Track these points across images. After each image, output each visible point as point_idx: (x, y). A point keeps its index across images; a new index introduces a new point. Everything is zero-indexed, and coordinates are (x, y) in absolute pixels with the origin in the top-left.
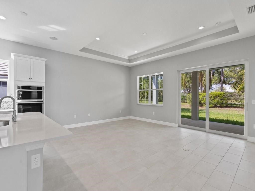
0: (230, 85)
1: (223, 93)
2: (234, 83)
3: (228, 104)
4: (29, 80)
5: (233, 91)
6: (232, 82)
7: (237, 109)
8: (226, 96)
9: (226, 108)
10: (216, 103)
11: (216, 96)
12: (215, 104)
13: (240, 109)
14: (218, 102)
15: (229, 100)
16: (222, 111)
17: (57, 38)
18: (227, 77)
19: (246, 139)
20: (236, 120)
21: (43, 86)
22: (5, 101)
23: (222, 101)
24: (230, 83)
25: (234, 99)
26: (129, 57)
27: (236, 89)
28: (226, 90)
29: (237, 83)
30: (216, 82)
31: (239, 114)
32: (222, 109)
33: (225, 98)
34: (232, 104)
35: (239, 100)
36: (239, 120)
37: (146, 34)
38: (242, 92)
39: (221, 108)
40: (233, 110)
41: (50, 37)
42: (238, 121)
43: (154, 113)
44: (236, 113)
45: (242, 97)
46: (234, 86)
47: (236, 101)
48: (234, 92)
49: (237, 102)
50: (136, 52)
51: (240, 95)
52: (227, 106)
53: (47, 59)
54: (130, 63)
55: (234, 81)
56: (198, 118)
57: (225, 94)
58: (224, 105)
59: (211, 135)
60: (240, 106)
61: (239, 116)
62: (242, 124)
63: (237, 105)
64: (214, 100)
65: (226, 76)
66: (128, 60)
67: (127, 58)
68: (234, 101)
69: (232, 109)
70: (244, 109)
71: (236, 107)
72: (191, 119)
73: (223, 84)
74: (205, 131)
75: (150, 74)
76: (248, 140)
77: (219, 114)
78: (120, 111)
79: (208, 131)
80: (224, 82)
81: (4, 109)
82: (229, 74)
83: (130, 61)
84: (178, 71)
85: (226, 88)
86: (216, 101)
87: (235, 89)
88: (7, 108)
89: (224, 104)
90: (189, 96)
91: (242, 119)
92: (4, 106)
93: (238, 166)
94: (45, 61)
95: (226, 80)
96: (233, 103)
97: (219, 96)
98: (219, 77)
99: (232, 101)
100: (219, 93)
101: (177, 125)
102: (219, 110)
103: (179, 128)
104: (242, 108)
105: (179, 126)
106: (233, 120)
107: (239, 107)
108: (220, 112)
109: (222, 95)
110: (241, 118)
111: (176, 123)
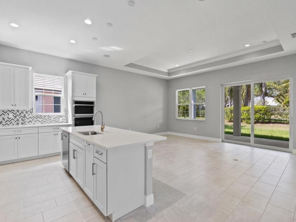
0: (273, 97)
1: (265, 107)
2: (278, 96)
3: (271, 120)
4: (83, 95)
5: (276, 104)
6: (276, 94)
7: (282, 125)
8: (269, 111)
9: (269, 124)
10: (257, 118)
11: (258, 110)
12: (256, 120)
13: (285, 125)
14: (260, 117)
15: (272, 115)
16: (265, 127)
17: (110, 55)
18: (270, 89)
19: (291, 152)
20: (280, 136)
21: (95, 101)
22: (60, 116)
23: (264, 116)
24: (273, 95)
25: (278, 114)
26: (169, 70)
27: (281, 103)
28: (268, 103)
29: (281, 95)
30: (257, 94)
31: (283, 130)
32: (265, 125)
33: (268, 113)
34: (275, 120)
35: (284, 116)
36: (284, 136)
37: (192, 50)
38: (287, 106)
39: (263, 124)
40: (277, 127)
41: (104, 54)
42: (282, 137)
43: (195, 128)
44: (281, 130)
45: (287, 112)
46: (278, 98)
47: (280, 116)
48: (278, 106)
49: (281, 118)
50: (177, 66)
51: (285, 110)
52: (270, 122)
53: (97, 75)
54: (169, 76)
55: (278, 93)
56: (240, 134)
57: (267, 108)
58: (267, 121)
59: (256, 149)
60: (285, 122)
61: (284, 132)
62: (287, 140)
63: (282, 120)
64: (255, 115)
65: (269, 87)
66: (168, 73)
67: (167, 71)
68: (278, 116)
69: (276, 125)
70: (289, 125)
71: (280, 123)
72: (233, 135)
73: (265, 96)
74: (250, 146)
75: (190, 88)
76: (293, 153)
77: (261, 130)
78: (158, 126)
79: (252, 146)
80: (266, 94)
81: (60, 123)
82: (272, 86)
83: (169, 74)
84: (221, 85)
85: (268, 101)
86: (258, 115)
87: (279, 103)
88: (62, 122)
89: (267, 119)
90: (226, 111)
91: (288, 135)
92: (59, 120)
93: (283, 171)
94: (95, 78)
95: (268, 92)
96: (277, 118)
97: (261, 110)
98: (260, 89)
99: (276, 116)
100: (260, 107)
101: (221, 140)
102: (261, 126)
103: (223, 143)
104: (287, 124)
105: (223, 141)
106: (277, 136)
107: (283, 123)
108: (263, 129)
109: (264, 109)
110: (286, 134)
111: (220, 138)
